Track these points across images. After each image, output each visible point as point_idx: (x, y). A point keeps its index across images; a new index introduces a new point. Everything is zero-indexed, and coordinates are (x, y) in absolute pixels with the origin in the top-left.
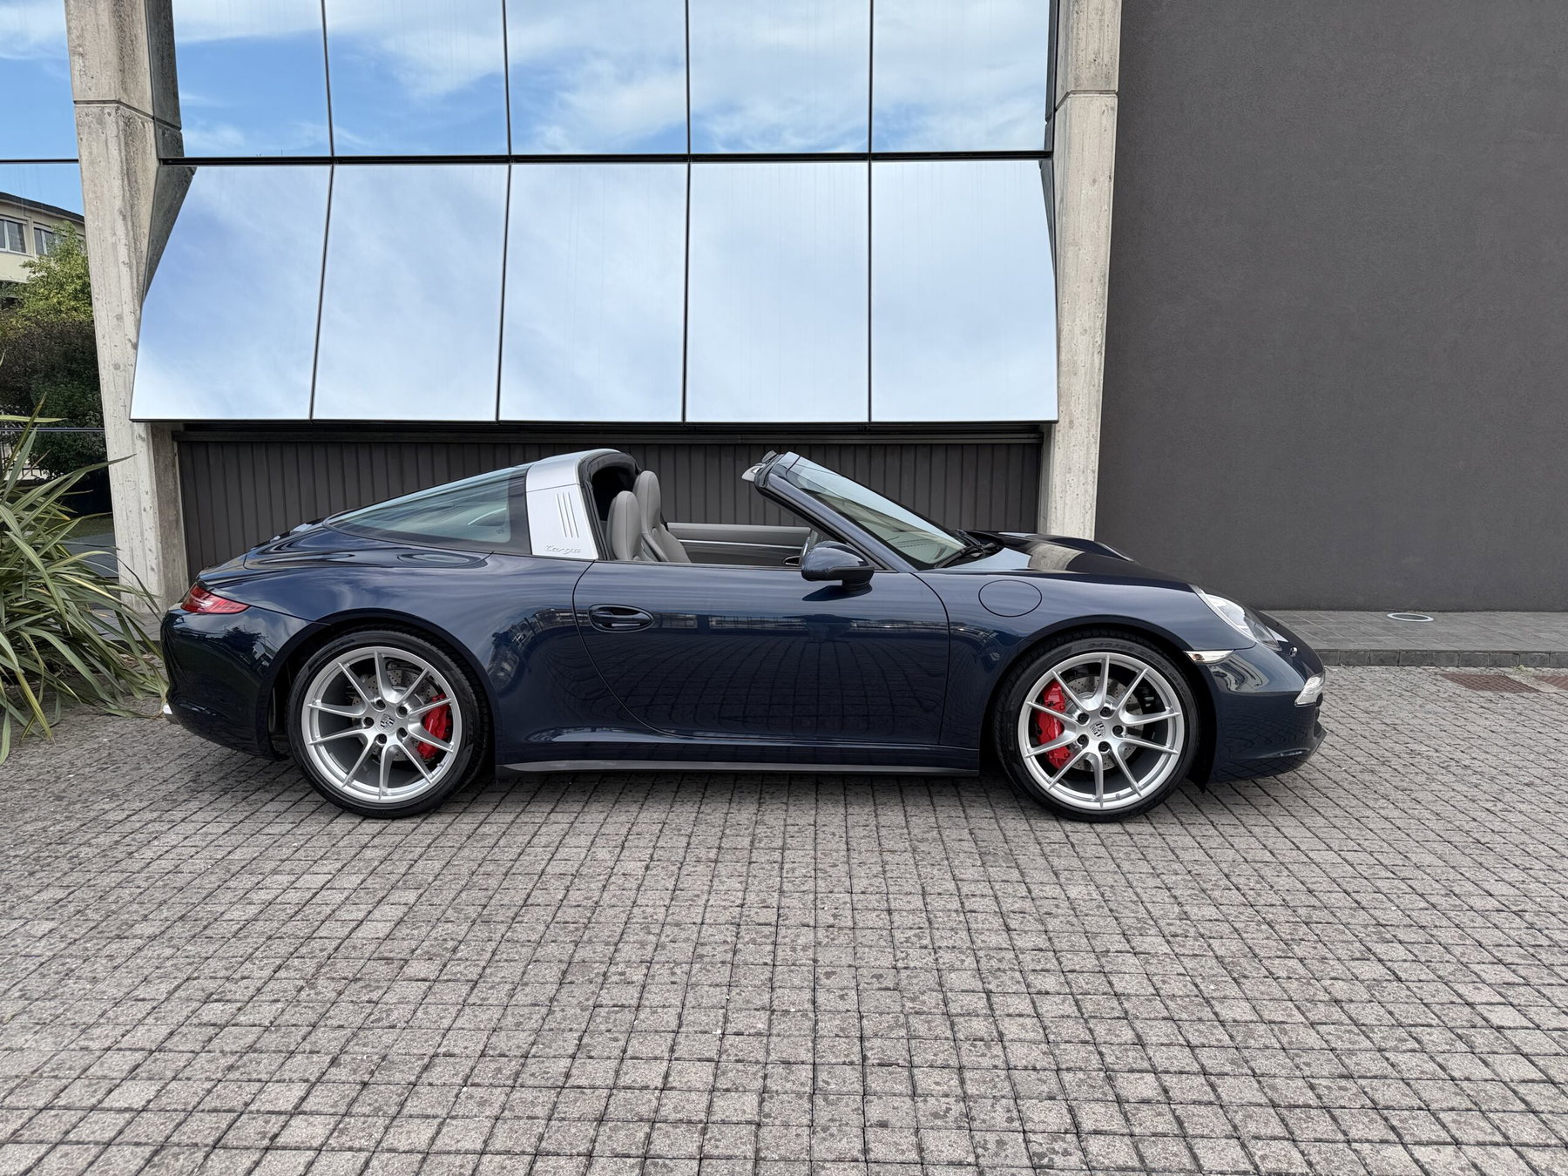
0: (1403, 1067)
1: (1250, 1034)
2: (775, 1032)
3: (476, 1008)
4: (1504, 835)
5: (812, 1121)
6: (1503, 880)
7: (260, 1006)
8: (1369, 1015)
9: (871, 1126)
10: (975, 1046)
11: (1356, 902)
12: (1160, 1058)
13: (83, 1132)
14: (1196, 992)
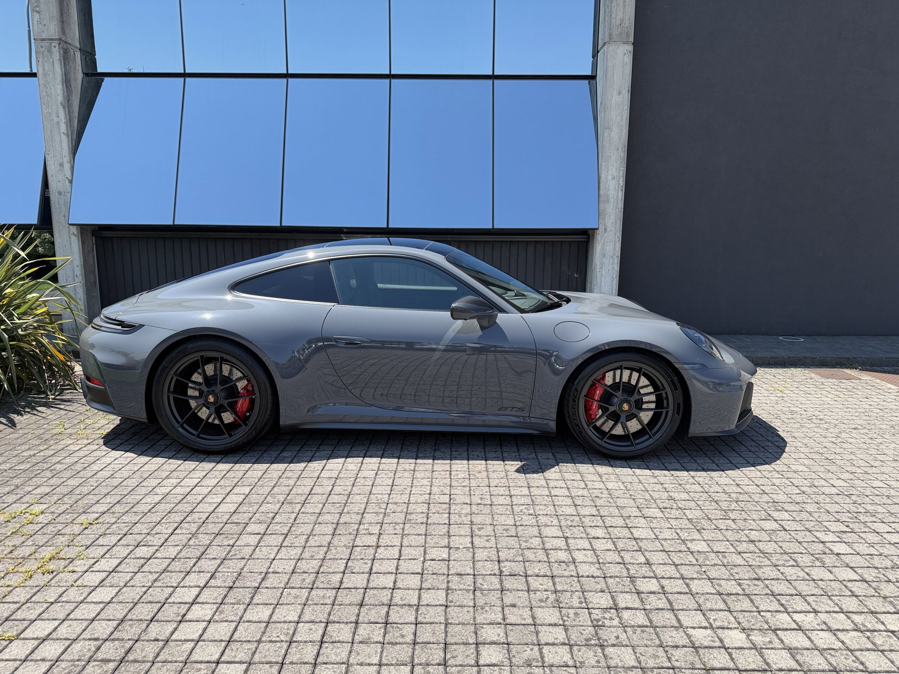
0: (788, 574)
1: (707, 558)
2: (452, 558)
3: (288, 548)
4: (841, 455)
5: (475, 604)
6: (840, 479)
8: (769, 547)
9: (507, 606)
10: (560, 565)
11: (762, 490)
12: (660, 571)
13: (77, 614)
14: (677, 537)
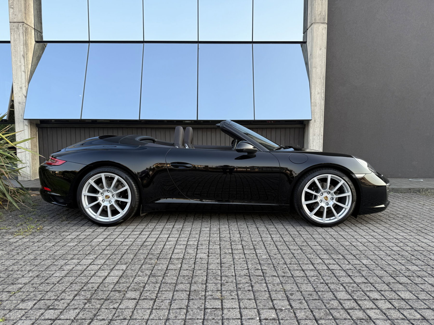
2: (280, 318)
3: (157, 310)
7: (69, 311)
10: (362, 322)
